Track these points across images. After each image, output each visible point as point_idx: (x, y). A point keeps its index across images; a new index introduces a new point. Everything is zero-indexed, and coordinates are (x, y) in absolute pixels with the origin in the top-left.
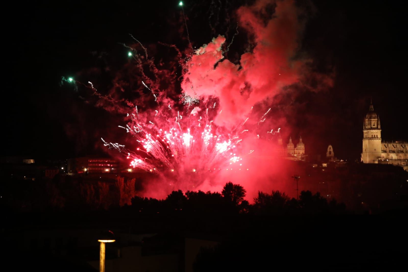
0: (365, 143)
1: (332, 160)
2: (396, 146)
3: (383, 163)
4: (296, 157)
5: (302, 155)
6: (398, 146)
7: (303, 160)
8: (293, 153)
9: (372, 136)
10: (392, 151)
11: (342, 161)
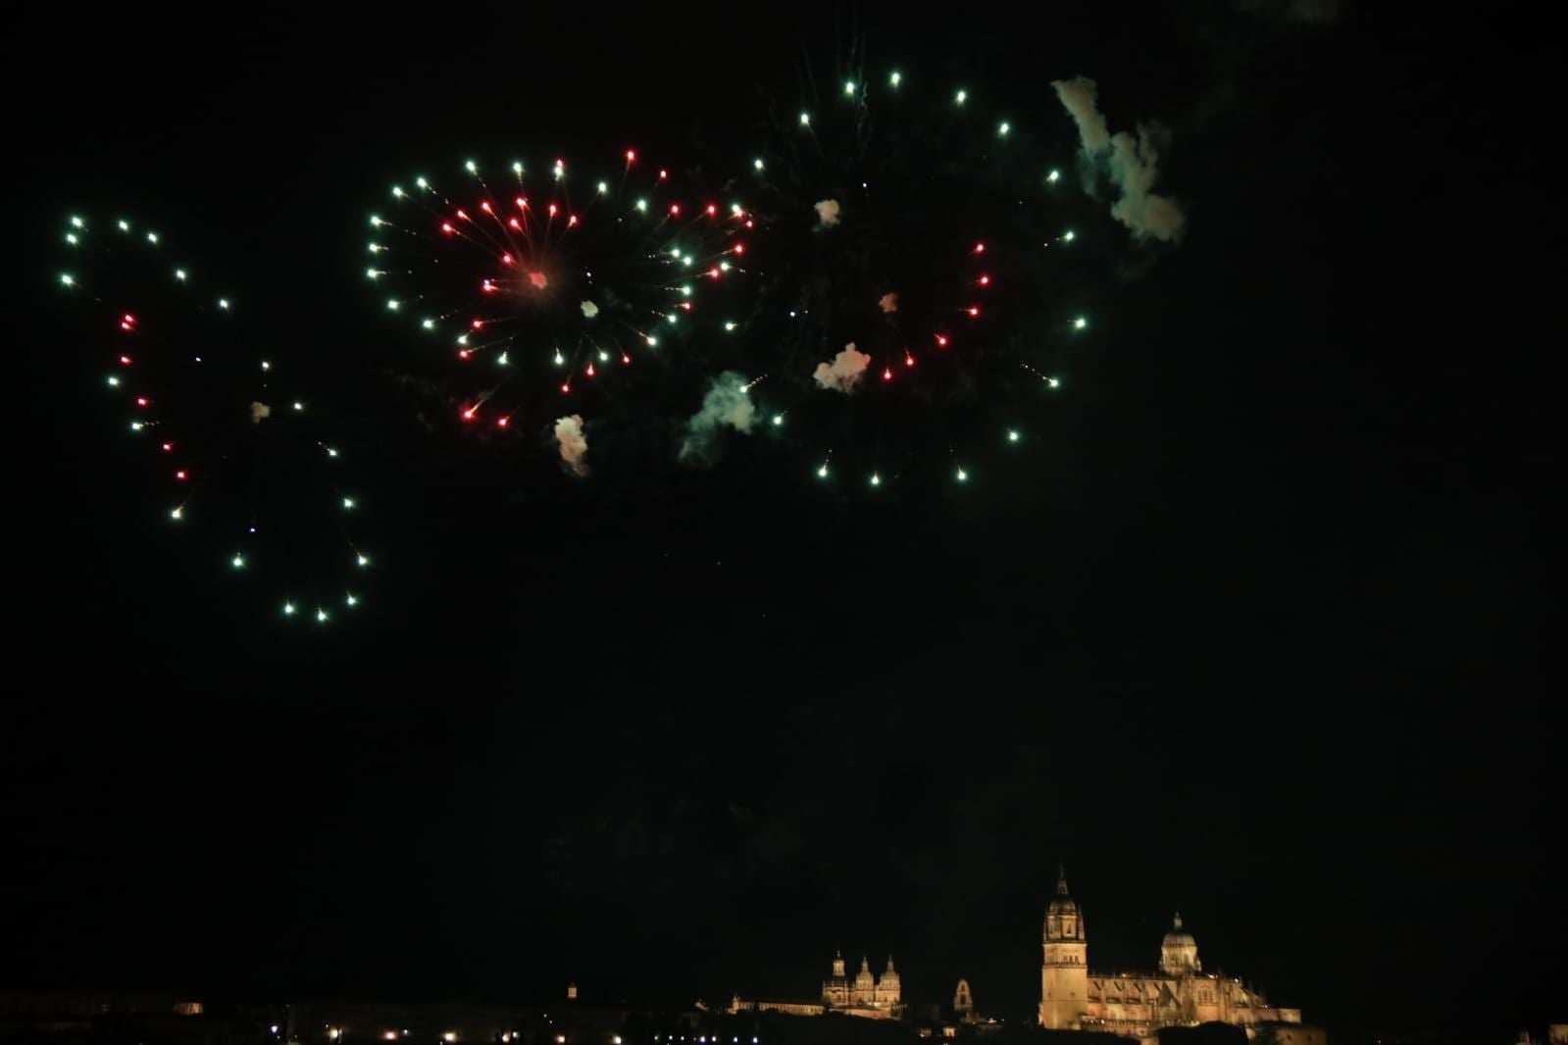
0: (1048, 975)
1: (968, 1019)
2: (1123, 984)
3: (1093, 1029)
4: (877, 1010)
5: (892, 1005)
6: (1128, 985)
7: (895, 1018)
8: (872, 998)
9: (1065, 958)
10: (1113, 998)
11: (992, 1021)
